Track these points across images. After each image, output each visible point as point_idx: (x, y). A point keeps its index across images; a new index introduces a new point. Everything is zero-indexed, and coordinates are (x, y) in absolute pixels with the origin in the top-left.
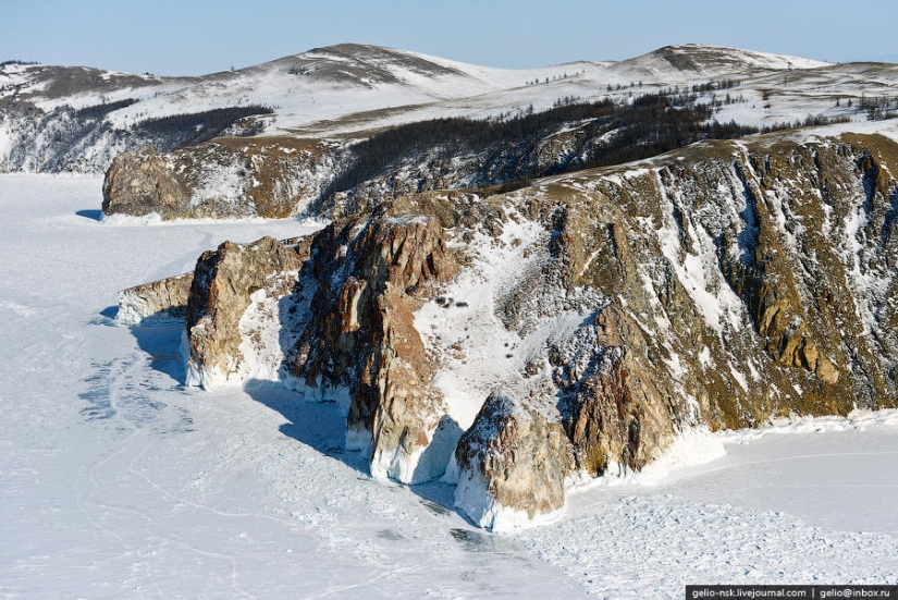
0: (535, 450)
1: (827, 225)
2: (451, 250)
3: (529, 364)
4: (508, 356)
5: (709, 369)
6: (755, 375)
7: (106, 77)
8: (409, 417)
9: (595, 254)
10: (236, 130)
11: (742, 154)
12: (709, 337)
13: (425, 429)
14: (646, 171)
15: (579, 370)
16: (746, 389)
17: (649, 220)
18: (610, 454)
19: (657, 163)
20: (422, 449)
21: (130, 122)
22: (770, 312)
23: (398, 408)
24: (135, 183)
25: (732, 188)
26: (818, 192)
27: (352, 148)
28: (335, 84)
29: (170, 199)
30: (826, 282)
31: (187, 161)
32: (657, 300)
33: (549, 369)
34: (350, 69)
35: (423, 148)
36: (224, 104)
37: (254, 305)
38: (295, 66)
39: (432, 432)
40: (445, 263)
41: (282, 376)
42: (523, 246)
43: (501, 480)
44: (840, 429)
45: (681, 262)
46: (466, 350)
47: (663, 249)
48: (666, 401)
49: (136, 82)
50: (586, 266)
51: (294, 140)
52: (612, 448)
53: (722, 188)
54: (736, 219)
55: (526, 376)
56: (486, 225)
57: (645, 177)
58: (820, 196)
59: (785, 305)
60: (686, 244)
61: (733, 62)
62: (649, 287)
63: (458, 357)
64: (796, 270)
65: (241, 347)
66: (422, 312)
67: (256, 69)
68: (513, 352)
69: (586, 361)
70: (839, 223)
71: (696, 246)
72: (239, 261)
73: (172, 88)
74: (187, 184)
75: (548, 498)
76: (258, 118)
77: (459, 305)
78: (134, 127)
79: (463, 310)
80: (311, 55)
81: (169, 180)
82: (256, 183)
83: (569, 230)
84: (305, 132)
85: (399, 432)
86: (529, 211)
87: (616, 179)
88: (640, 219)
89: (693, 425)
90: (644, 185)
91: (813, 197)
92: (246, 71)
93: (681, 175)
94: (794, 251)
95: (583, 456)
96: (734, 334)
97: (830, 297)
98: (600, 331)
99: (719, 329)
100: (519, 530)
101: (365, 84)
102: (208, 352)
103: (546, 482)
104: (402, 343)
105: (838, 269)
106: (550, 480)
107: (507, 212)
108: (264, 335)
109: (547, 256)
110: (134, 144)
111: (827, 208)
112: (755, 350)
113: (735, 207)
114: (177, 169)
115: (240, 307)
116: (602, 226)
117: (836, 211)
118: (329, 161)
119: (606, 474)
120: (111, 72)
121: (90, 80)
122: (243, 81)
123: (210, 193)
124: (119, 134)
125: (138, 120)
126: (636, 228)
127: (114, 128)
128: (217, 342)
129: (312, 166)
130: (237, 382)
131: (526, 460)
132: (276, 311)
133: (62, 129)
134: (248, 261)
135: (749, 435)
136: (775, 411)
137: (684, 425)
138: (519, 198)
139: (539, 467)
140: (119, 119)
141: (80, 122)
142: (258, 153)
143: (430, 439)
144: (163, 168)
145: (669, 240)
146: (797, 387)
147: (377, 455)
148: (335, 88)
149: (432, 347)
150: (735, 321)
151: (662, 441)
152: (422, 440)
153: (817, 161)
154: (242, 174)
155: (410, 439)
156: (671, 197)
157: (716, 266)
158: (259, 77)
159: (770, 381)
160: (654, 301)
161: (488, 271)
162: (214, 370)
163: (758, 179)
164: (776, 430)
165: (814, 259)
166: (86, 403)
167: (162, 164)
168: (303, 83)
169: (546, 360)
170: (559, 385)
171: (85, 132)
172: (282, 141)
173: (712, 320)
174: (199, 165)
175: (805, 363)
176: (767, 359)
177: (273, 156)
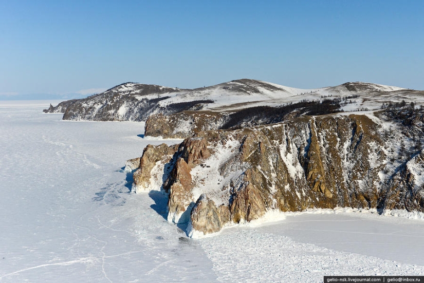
0: (208, 212)
1: (338, 145)
2: (208, 149)
3: (224, 187)
4: (219, 184)
5: (288, 191)
6: (304, 194)
7: (161, 88)
8: (179, 202)
9: (253, 152)
10: (194, 108)
11: (313, 120)
12: (290, 180)
13: (184, 206)
14: (281, 125)
15: (236, 189)
16: (300, 198)
17: (277, 141)
18: (241, 216)
19: (285, 123)
20: (183, 212)
21: (166, 104)
22: (311, 173)
23: (176, 199)
24: (155, 125)
25: (306, 132)
26: (337, 134)
27: (230, 115)
28: (238, 93)
29: (166, 131)
30: (333, 164)
31: (173, 118)
32: (273, 168)
33: (229, 188)
34: (244, 88)
35: (251, 117)
36: (198, 99)
37: (157, 166)
38: (225, 86)
39: (187, 207)
40: (206, 153)
41: (161, 190)
42: (232, 148)
43: (196, 222)
44: (330, 213)
45: (286, 156)
46: (206, 181)
47: (280, 151)
48: (264, 200)
49: (171, 90)
50: (249, 156)
51: (211, 112)
52: (242, 214)
53: (303, 132)
54: (305, 142)
55: (222, 190)
56: (222, 142)
57: (280, 127)
58: (337, 135)
59: (316, 171)
60: (288, 149)
61: (370, 88)
62: (271, 163)
63: (202, 183)
64: (324, 160)
65: (150, 179)
66: (195, 169)
67: (212, 87)
68: (220, 183)
69: (239, 186)
70: (342, 144)
71: (291, 151)
72: (152, 151)
73: (182, 93)
74: (172, 126)
75: (212, 229)
76: (202, 104)
77: (207, 167)
78: (167, 106)
79: (209, 168)
80: (232, 83)
81: (166, 125)
82: (196, 127)
83: (245, 144)
84: (216, 110)
85: (176, 206)
86: (236, 137)
87: (269, 128)
88: (274, 141)
89: (273, 208)
90: (279, 130)
91: (334, 136)
92: (209, 88)
93: (291, 127)
94: (325, 153)
95: (233, 216)
96: (299, 180)
97: (333, 169)
98: (245, 177)
99: (294, 178)
100: (200, 238)
101: (248, 93)
102: (138, 181)
103: (212, 223)
104: (183, 178)
105: (338, 160)
106: (213, 222)
107: (229, 137)
108: (158, 176)
109: (238, 152)
110: (166, 112)
111: (339, 139)
112: (305, 186)
113: (305, 138)
114: (170, 121)
115: (152, 166)
116: (257, 143)
117: (341, 141)
118: (222, 120)
119: (240, 223)
120: (163, 87)
121: (156, 89)
122: (207, 91)
123: (180, 130)
124: (162, 108)
125: (169, 104)
126: (272, 144)
127: (160, 106)
128: (142, 177)
129: (216, 122)
130: (148, 191)
131: (204, 215)
132: (163, 168)
133: (143, 106)
134: (155, 151)
135: (298, 213)
136: (309, 206)
137: (270, 208)
138: (234, 133)
139: (209, 218)
140: (163, 104)
141: (149, 104)
142: (198, 116)
143: (186, 209)
144: (164, 121)
145: (283, 148)
146: (317, 199)
147: (169, 214)
148: (237, 94)
149: (194, 180)
150: (300, 176)
151: (259, 213)
152: (183, 209)
153: (337, 124)
154: (191, 123)
155: (179, 209)
156: (286, 134)
157: (297, 158)
158: (213, 90)
159: (309, 196)
160: (272, 168)
161: (219, 156)
162: (139, 186)
163: (317, 129)
164: (307, 212)
165: (330, 156)
166: (96, 196)
167: (164, 119)
168: (227, 92)
169: (229, 185)
170: (231, 194)
171: (151, 108)
172: (207, 112)
173: (292, 175)
174: (177, 120)
175: (321, 191)
176: (309, 189)
177: (203, 117)
